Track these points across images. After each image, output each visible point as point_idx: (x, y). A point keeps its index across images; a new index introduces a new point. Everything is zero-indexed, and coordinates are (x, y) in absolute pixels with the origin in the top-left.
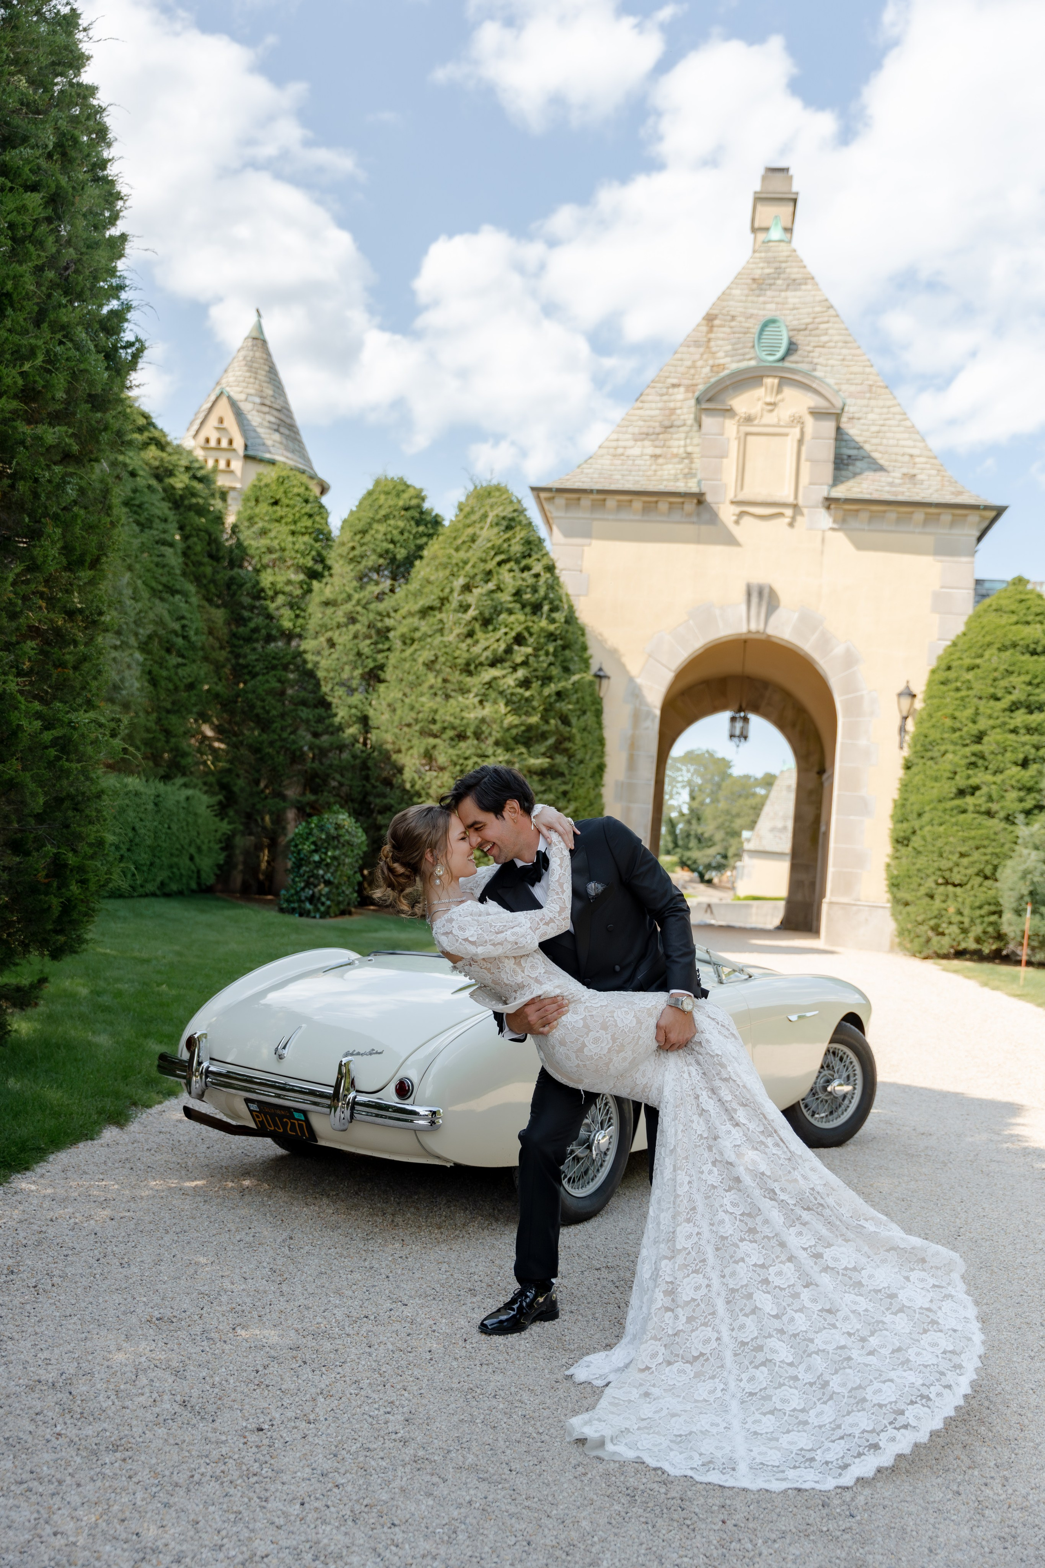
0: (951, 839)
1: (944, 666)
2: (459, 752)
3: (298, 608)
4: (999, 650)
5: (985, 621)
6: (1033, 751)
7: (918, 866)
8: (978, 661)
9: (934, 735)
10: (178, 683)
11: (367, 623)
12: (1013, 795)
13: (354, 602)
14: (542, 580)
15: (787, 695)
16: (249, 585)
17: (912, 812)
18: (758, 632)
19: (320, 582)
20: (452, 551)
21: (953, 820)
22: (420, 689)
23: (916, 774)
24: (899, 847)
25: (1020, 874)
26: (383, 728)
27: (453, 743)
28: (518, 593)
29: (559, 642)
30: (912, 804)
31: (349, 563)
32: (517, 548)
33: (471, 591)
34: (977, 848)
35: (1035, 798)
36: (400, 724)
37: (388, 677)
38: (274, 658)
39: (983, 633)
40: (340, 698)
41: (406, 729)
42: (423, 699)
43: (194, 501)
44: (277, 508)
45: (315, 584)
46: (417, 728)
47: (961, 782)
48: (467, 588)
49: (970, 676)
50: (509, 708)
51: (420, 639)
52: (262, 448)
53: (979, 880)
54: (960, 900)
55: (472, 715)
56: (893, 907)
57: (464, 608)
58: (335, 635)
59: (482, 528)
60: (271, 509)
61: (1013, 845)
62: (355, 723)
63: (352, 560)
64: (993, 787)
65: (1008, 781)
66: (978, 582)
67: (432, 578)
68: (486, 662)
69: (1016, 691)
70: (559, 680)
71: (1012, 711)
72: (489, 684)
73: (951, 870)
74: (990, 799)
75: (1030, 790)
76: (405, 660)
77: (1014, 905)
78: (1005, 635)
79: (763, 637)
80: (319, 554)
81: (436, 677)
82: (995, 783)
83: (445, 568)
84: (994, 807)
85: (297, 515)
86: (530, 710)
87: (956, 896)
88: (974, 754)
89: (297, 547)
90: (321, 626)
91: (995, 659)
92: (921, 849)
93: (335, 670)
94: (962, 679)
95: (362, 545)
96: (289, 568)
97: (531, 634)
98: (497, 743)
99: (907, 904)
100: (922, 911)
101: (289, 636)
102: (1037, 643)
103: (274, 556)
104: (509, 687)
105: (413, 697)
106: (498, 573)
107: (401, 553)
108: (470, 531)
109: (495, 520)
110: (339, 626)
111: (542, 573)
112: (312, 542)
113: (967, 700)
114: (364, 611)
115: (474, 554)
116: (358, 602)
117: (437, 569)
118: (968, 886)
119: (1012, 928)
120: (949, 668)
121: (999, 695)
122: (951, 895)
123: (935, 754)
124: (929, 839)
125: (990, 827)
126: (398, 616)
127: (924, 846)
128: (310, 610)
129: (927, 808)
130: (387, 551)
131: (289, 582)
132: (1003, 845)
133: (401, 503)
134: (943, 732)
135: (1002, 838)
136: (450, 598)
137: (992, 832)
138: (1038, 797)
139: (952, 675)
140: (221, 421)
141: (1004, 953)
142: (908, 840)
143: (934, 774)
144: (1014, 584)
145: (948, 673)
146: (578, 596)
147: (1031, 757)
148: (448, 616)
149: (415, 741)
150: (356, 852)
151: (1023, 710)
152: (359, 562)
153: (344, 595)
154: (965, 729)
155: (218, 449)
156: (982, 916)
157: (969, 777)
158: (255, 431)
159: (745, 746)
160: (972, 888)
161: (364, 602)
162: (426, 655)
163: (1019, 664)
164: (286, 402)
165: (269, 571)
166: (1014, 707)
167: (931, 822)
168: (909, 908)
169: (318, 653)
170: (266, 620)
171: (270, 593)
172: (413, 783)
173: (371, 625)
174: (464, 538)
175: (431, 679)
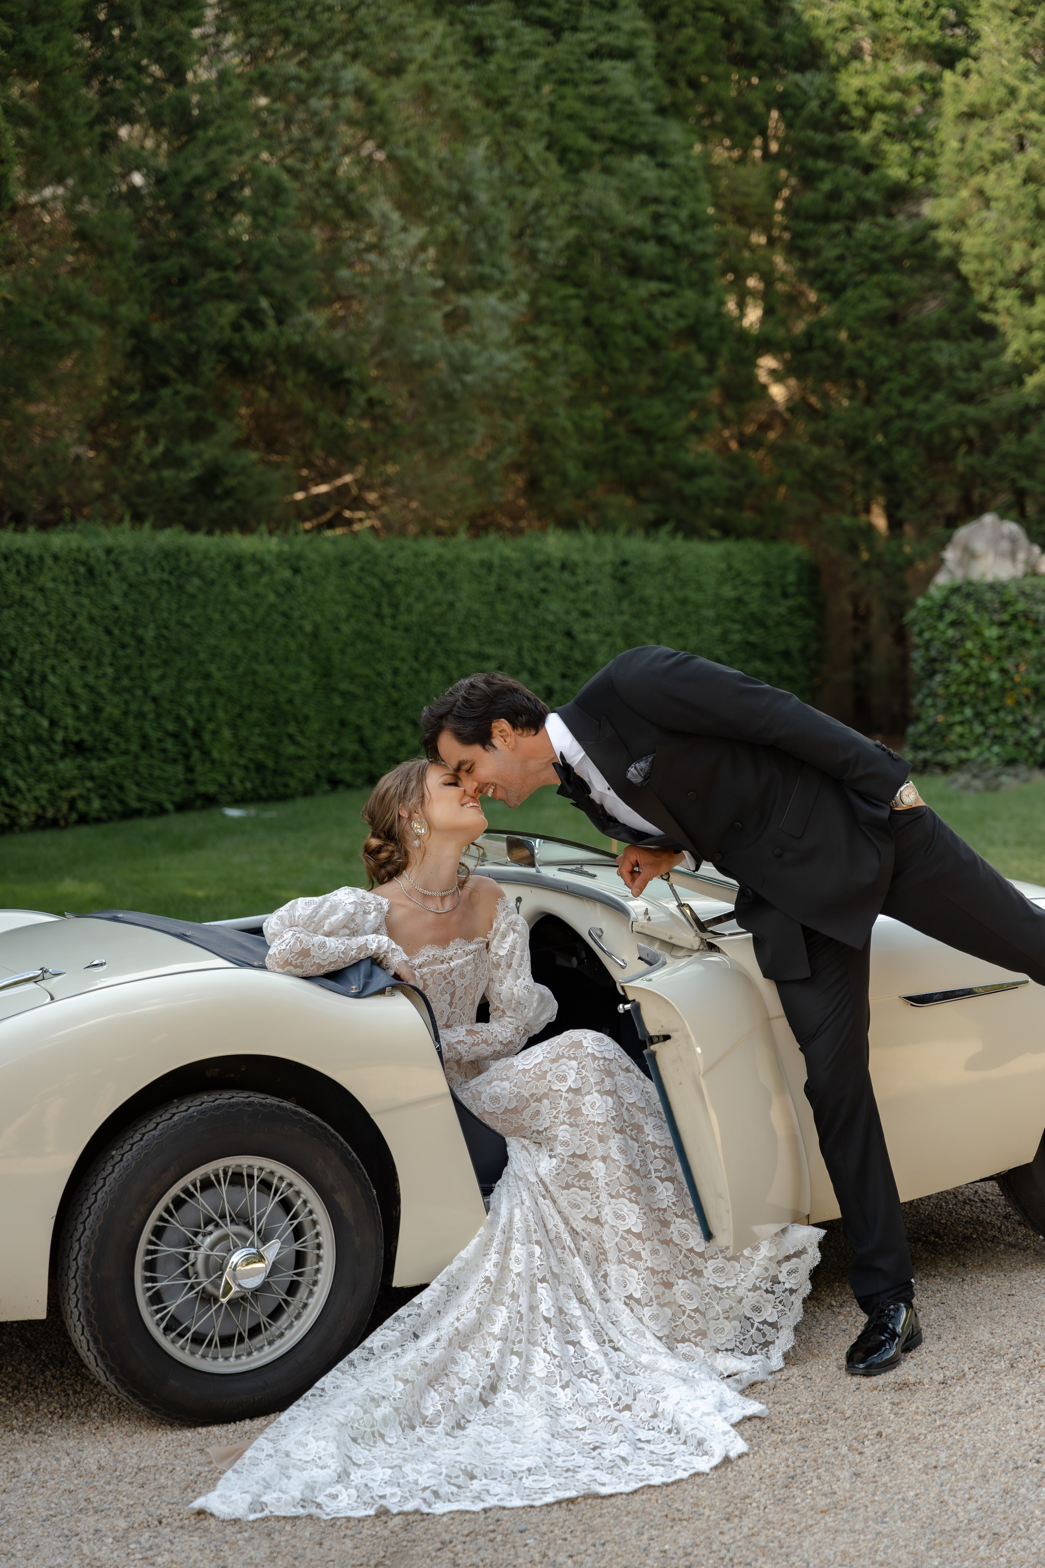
3: (917, 135)
10: (656, 333)
13: (1022, 103)
16: (814, 105)
19: (957, 71)
31: (1012, 20)
38: (874, 248)
40: (1008, 311)
45: (949, 77)
58: (989, 182)
63: (1016, 13)
80: (955, 11)
90: (959, 166)
93: (993, 255)
96: (892, 53)
101: (900, 196)
103: (861, 34)
110: (998, 158)
128: (941, 136)
131: (895, 84)
152: (1031, 15)
153: (1001, 92)
165: (855, 66)
169: (959, 224)
170: (855, 173)
171: (858, 112)
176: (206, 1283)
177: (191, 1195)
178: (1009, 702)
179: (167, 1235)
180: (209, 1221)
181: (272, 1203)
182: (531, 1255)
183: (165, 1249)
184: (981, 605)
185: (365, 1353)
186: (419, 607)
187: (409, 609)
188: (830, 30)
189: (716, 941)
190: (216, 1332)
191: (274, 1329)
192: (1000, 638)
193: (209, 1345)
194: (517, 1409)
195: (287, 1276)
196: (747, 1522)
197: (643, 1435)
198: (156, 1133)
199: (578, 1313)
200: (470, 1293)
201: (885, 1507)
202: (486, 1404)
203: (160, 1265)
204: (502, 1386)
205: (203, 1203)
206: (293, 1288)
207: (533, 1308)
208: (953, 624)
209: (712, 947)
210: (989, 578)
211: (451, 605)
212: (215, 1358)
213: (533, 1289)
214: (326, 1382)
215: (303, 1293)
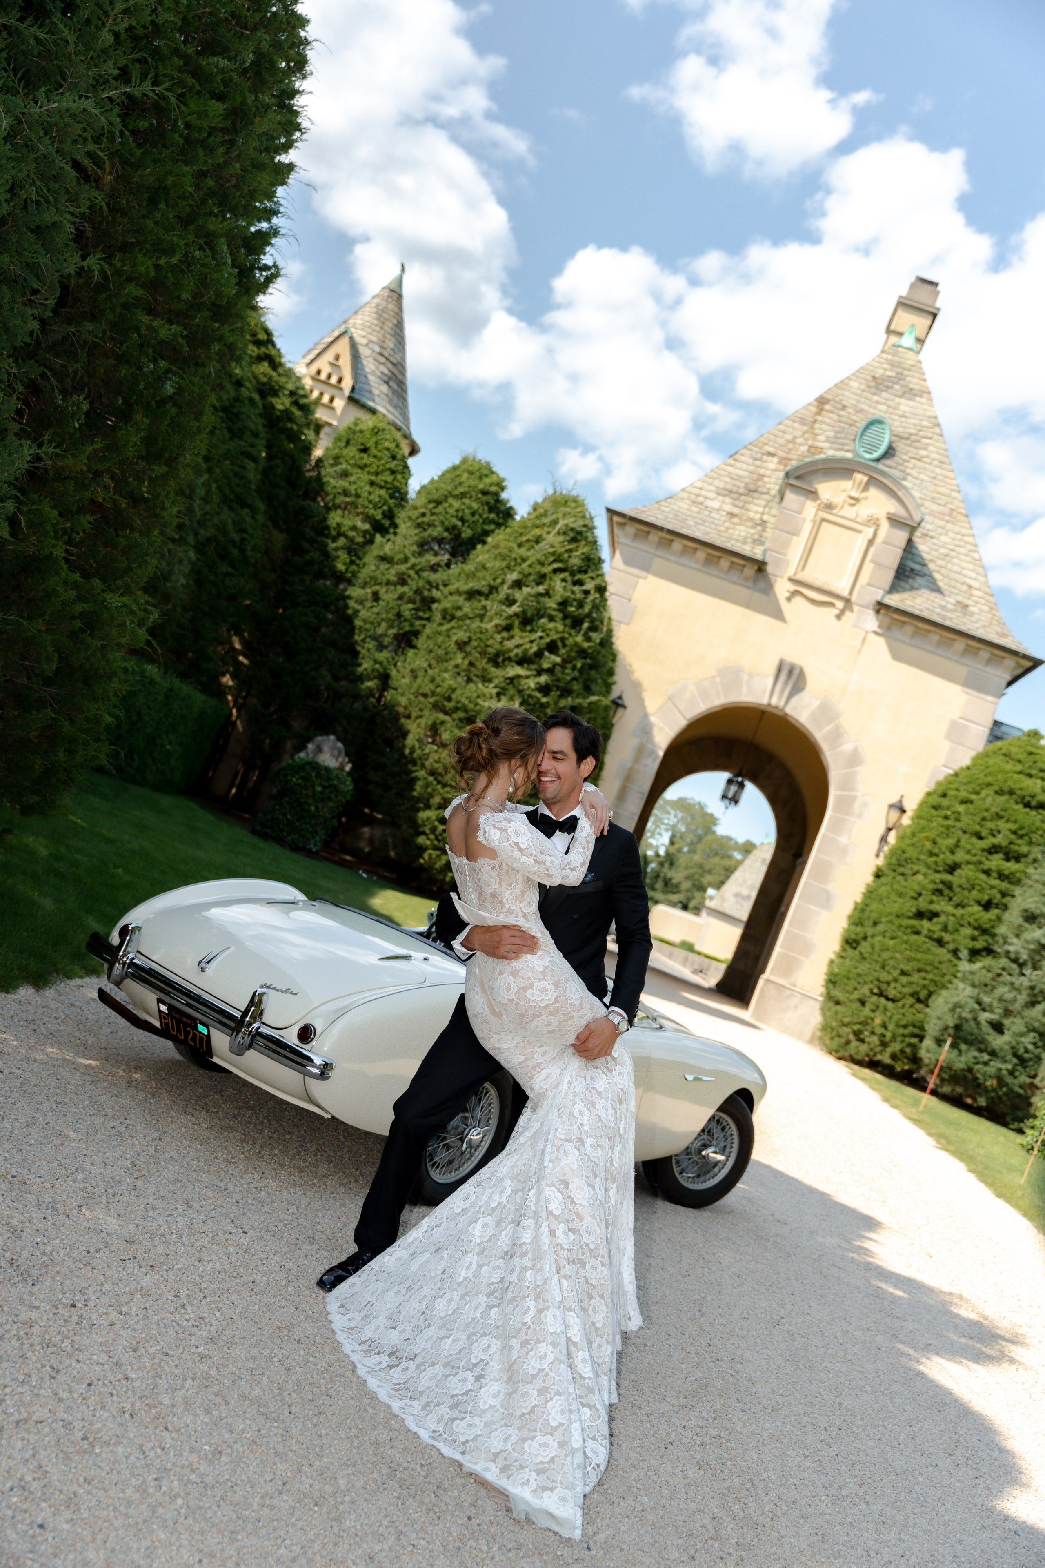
0: (898, 956)
1: (940, 792)
3: (356, 555)
4: (996, 792)
5: (991, 761)
6: (999, 896)
7: (859, 970)
8: (973, 797)
9: (912, 853)
10: (222, 591)
11: (414, 588)
12: (968, 931)
13: (409, 565)
14: (590, 598)
15: (788, 773)
16: (316, 519)
17: (869, 918)
18: (777, 707)
19: (383, 536)
20: (515, 546)
21: (905, 938)
22: (445, 664)
23: (884, 885)
24: (847, 947)
25: (950, 1006)
26: (400, 690)
28: (564, 604)
29: (589, 661)
30: (871, 911)
31: (416, 528)
32: (575, 561)
33: (520, 588)
34: (919, 971)
35: (986, 941)
36: (417, 691)
37: (419, 646)
38: (318, 594)
39: (986, 772)
40: (369, 650)
41: (421, 698)
42: (446, 675)
43: (289, 425)
44: (365, 456)
45: (378, 537)
46: (432, 700)
47: (923, 904)
48: (518, 584)
49: (961, 808)
51: (460, 619)
52: (367, 395)
53: (911, 1000)
54: (889, 1014)
55: (486, 704)
56: (824, 1002)
57: (510, 602)
58: (382, 591)
59: (549, 533)
60: (358, 455)
61: (952, 977)
62: (375, 678)
63: (419, 525)
64: (951, 918)
65: (966, 917)
66: (997, 723)
67: (488, 565)
68: (514, 659)
69: (1000, 836)
70: (578, 696)
71: (990, 853)
72: (512, 680)
73: (888, 983)
74: (945, 928)
75: (985, 932)
76: (440, 633)
77: (937, 1034)
78: (1006, 781)
79: (780, 713)
80: (390, 510)
81: (464, 658)
82: (954, 915)
83: (504, 559)
84: (947, 937)
85: (381, 468)
87: (885, 1009)
88: (943, 882)
89: (371, 497)
90: (371, 578)
91: (989, 800)
92: (866, 955)
93: (372, 623)
94: (953, 809)
95: (433, 514)
96: (358, 514)
97: (564, 645)
99: (838, 1003)
100: (850, 1013)
101: (339, 578)
102: (1033, 797)
103: (347, 499)
104: (529, 688)
105: (437, 671)
106: (551, 579)
107: (467, 533)
108: (537, 532)
109: (564, 529)
110: (388, 583)
111: (592, 592)
112: (387, 497)
113: (952, 830)
114: (416, 577)
115: (534, 555)
116: (413, 567)
117: (495, 558)
118: (900, 1004)
119: (928, 1055)
120: (944, 795)
121: (983, 834)
122: (881, 1008)
123: (907, 871)
124: (877, 948)
125: (936, 955)
126: (446, 590)
127: (871, 954)
128: (365, 560)
129: (884, 920)
130: (454, 527)
131: (354, 528)
132: (943, 975)
133: (481, 486)
134: (921, 852)
135: (944, 968)
136: (500, 589)
137: (937, 960)
138: (990, 940)
139: (945, 802)
140: (337, 357)
141: (915, 1076)
142: (858, 943)
143: (900, 889)
144: (1029, 735)
145: (942, 799)
146: (620, 622)
147: (995, 901)
148: (492, 605)
149: (426, 713)
150: (340, 798)
151: (1000, 856)
152: (425, 530)
153: (401, 556)
154: (942, 856)
155: (326, 383)
156: (904, 1036)
157: (931, 902)
158: (366, 377)
159: (733, 810)
160: (903, 1006)
161: (419, 567)
162: (460, 635)
163: (1010, 812)
164: (403, 358)
165: (339, 512)
166: (994, 850)
167: (883, 934)
168: (838, 1007)
169: (361, 602)
170: (322, 557)
171: (334, 533)
172: (412, 751)
173: (418, 591)
174: (529, 536)
175: (459, 659)
178: (313, 822)
184: (319, 775)
188: (333, 490)
192: (321, 793)
208: (302, 778)
210: (326, 764)
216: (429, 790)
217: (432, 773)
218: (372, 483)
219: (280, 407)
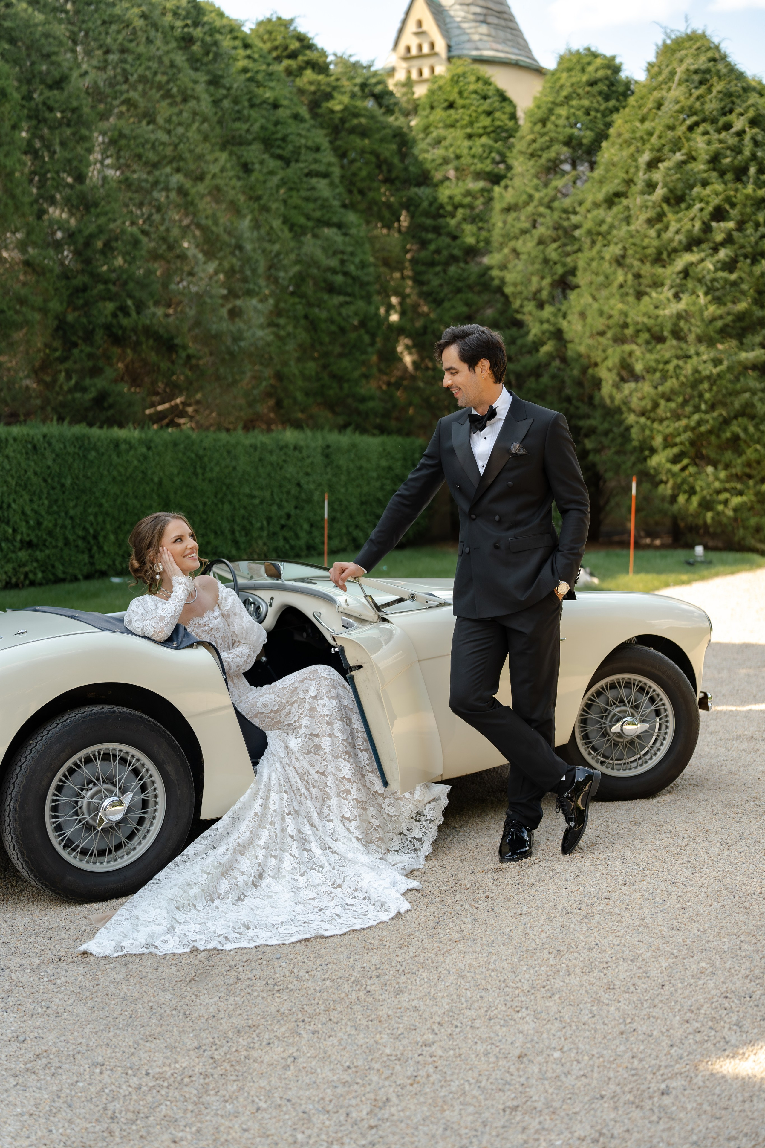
2: (658, 357)
3: (481, 220)
10: (343, 324)
11: (551, 224)
13: (535, 203)
14: (747, 138)
16: (425, 204)
19: (501, 185)
20: (638, 124)
22: (609, 290)
26: (577, 340)
27: (650, 347)
28: (715, 160)
31: (530, 159)
32: (712, 106)
36: (593, 333)
37: (579, 283)
38: (459, 280)
40: (530, 313)
41: (599, 339)
42: (612, 302)
43: (355, 121)
44: (452, 111)
45: (497, 189)
46: (609, 334)
48: (652, 165)
50: (709, 297)
51: (607, 233)
52: (468, 45)
55: (667, 312)
57: (651, 186)
58: (519, 244)
59: (669, 89)
60: (445, 114)
62: (549, 339)
63: (532, 155)
67: (616, 159)
68: (680, 248)
72: (686, 273)
76: (592, 260)
80: (499, 154)
81: (626, 274)
83: (630, 144)
85: (474, 115)
86: (738, 294)
89: (473, 151)
90: (503, 236)
93: (522, 283)
96: (467, 177)
97: (733, 205)
98: (700, 340)
101: (472, 253)
104: (709, 272)
105: (602, 301)
106: (688, 140)
107: (588, 136)
108: (656, 94)
109: (685, 77)
110: (524, 232)
111: (747, 129)
112: (491, 142)
114: (547, 211)
115: (660, 122)
116: (541, 203)
117: (622, 148)
126: (581, 210)
128: (493, 221)
130: (571, 137)
131: (468, 193)
133: (585, 78)
136: (635, 179)
140: (420, 24)
148: (634, 201)
149: (610, 351)
152: (540, 157)
153: (524, 197)
155: (421, 56)
158: (459, 27)
161: (546, 200)
162: (615, 250)
165: (447, 184)
169: (503, 267)
170: (448, 240)
171: (449, 208)
172: (612, 398)
173: (557, 227)
174: (650, 105)
175: (620, 277)
176: (88, 818)
177: (79, 767)
179: (64, 791)
180: (90, 782)
181: (128, 771)
182: (282, 799)
183: (64, 799)
185: (184, 858)
186: (217, 469)
187: (211, 470)
188: (433, 165)
189: (386, 617)
190: (95, 848)
191: (130, 846)
193: (91, 855)
194: (275, 889)
195: (137, 814)
196: (412, 949)
197: (350, 901)
198: (57, 729)
199: (309, 832)
200: (246, 822)
201: (493, 938)
202: (256, 886)
203: (60, 807)
204: (265, 875)
205: (86, 771)
206: (141, 821)
207: (283, 830)
209: (385, 620)
211: (234, 468)
212: (95, 863)
213: (283, 819)
214: (161, 875)
215: (147, 824)
216: (647, 432)
217: (643, 414)
218: (470, 137)
219: (338, 108)
